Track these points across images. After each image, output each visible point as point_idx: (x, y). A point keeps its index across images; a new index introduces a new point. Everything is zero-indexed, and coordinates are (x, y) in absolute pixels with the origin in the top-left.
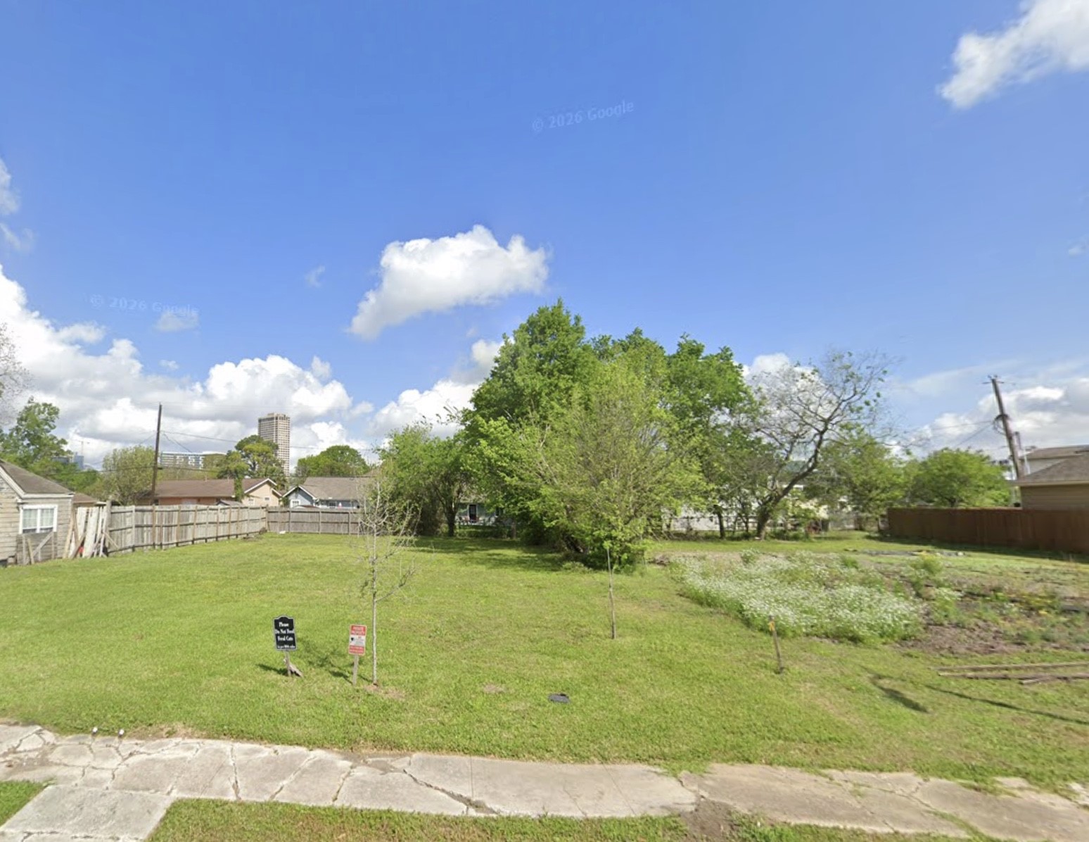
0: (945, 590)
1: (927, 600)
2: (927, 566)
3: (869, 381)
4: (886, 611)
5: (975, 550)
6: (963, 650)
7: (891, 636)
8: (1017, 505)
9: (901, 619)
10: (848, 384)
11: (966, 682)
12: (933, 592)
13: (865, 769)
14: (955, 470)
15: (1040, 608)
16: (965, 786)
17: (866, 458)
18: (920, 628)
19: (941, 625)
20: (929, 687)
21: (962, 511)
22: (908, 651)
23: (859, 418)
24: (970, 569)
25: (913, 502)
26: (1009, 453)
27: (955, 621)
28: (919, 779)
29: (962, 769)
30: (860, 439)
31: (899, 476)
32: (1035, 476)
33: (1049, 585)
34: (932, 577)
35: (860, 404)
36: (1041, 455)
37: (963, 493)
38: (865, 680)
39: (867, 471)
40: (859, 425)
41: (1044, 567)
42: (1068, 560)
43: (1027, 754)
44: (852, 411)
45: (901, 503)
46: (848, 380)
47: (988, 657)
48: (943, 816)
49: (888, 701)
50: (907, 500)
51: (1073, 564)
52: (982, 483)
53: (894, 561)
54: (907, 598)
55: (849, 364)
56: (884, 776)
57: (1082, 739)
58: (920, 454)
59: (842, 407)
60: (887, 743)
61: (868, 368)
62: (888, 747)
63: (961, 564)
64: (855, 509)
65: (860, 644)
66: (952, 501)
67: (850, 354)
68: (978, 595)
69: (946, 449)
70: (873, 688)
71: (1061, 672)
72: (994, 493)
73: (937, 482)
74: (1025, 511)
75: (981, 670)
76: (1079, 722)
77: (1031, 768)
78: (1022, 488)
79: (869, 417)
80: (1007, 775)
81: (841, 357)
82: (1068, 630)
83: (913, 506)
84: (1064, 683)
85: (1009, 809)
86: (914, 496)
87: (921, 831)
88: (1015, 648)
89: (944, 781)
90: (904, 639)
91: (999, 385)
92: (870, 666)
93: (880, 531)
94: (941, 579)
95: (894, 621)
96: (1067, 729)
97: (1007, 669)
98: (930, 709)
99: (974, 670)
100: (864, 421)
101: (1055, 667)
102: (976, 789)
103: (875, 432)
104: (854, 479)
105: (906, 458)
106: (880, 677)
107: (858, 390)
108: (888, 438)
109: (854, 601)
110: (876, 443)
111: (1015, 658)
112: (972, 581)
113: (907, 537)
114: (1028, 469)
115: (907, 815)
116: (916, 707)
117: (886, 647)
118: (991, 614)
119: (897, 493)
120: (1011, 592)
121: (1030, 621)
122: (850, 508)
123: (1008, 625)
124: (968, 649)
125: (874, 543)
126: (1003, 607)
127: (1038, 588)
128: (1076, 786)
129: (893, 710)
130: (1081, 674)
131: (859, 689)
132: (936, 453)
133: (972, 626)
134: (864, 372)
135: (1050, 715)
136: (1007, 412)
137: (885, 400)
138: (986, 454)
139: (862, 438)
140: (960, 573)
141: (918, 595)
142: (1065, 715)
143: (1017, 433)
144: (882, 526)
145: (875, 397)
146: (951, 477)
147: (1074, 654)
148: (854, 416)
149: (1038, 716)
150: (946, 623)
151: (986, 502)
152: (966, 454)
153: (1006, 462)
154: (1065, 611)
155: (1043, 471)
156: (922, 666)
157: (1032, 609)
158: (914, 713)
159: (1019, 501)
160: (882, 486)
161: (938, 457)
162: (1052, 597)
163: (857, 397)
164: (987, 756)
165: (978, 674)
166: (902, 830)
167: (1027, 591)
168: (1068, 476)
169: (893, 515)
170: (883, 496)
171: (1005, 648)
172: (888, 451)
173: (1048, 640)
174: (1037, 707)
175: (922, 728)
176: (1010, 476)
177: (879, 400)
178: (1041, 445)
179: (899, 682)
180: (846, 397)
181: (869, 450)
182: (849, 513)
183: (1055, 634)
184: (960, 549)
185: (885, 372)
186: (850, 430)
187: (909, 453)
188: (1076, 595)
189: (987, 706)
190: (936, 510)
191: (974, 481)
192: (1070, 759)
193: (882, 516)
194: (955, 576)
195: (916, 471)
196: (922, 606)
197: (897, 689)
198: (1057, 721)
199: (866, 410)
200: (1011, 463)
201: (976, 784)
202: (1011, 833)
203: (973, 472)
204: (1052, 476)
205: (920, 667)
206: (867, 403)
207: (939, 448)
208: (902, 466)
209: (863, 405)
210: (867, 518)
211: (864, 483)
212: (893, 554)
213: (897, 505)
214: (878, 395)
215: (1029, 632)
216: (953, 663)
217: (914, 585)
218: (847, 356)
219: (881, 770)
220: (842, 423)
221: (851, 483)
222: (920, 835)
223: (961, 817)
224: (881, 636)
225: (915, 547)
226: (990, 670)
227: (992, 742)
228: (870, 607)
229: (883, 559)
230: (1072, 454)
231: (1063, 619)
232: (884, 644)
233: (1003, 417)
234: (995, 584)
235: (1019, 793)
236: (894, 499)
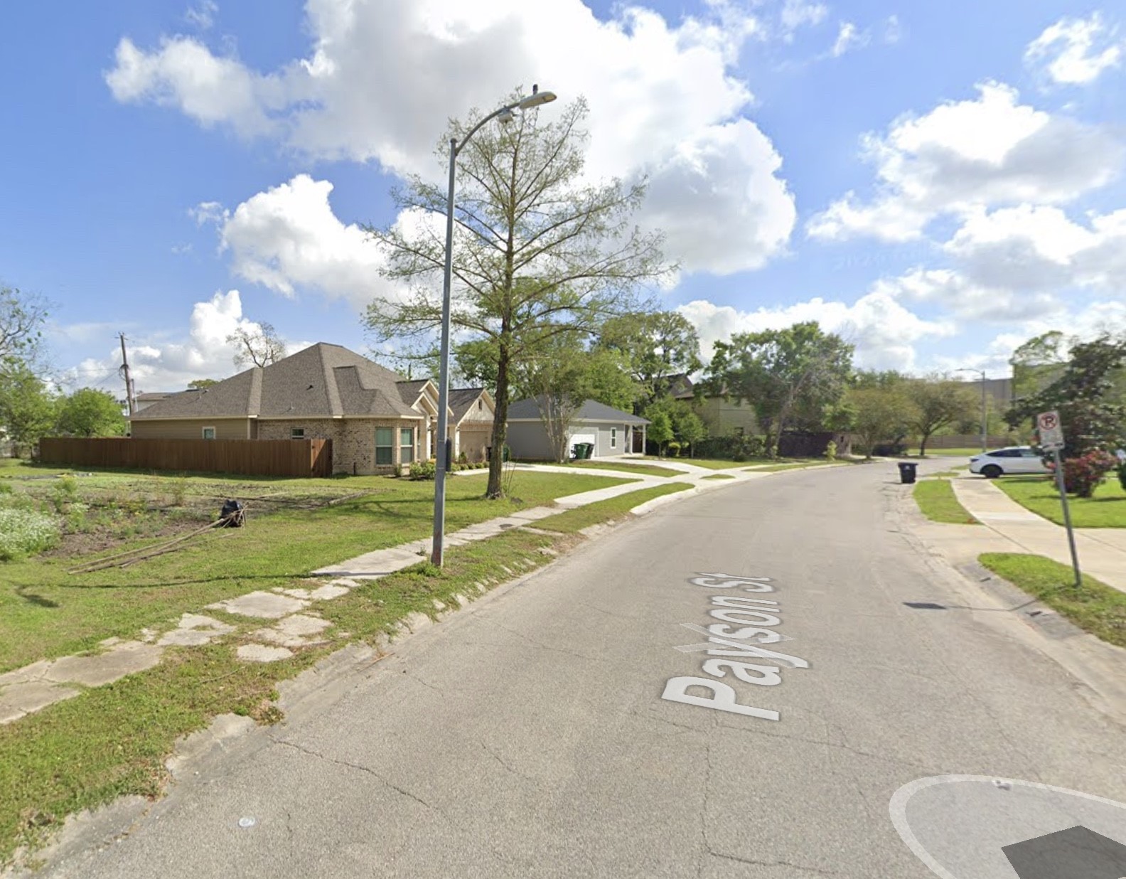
0: (78, 505)
1: (65, 514)
2: (67, 487)
3: (32, 320)
4: (33, 529)
5: (100, 471)
6: (86, 551)
7: (35, 549)
8: (128, 435)
9: (44, 534)
10: (14, 320)
11: (86, 575)
12: (69, 507)
13: (8, 670)
14: (92, 406)
15: (136, 510)
16: (80, 656)
17: (25, 391)
18: (58, 538)
19: (73, 533)
20: (61, 586)
21: (94, 439)
22: (48, 559)
23: (22, 353)
24: (96, 486)
25: (60, 432)
26: (127, 395)
27: (83, 529)
28: (49, 663)
29: (79, 644)
30: (21, 373)
31: (51, 409)
32: (140, 413)
33: (142, 493)
34: (69, 495)
35: (23, 340)
36: (145, 398)
37: (96, 425)
38: (11, 593)
39: (25, 403)
40: (21, 360)
41: (140, 480)
42: (153, 474)
43: (120, 618)
44: (16, 346)
45: (51, 433)
46: (14, 316)
47: (102, 552)
48: (64, 685)
49: (29, 605)
50: (56, 431)
51: (156, 477)
52: (108, 418)
53: (42, 484)
54: (49, 515)
55: (16, 300)
56: (22, 670)
57: (150, 597)
58: (68, 391)
59: (7, 340)
60: (26, 642)
61: (32, 307)
62: (27, 645)
63: (90, 482)
64: (12, 438)
65: (10, 561)
66: (88, 432)
67: (18, 291)
68: (100, 506)
69: (87, 388)
70: (18, 598)
71: (144, 554)
72: (116, 425)
73: (79, 416)
74: (133, 440)
75: (97, 563)
76: (150, 586)
77: (122, 627)
78: (132, 422)
79: (30, 354)
80: (107, 638)
81: (9, 292)
82: (149, 524)
83: (60, 435)
84: (144, 561)
85: (107, 662)
86: (61, 427)
87: (47, 704)
88: (119, 542)
89: (67, 657)
90: (45, 550)
91: (125, 341)
92: (17, 579)
93: (32, 458)
94: (76, 496)
95: (38, 536)
96: (143, 593)
97: (113, 559)
98: (61, 604)
99: (93, 564)
100: (26, 357)
101: (140, 551)
102: (87, 655)
103: (34, 368)
104: (13, 410)
105: (57, 394)
106: (24, 587)
107: (23, 327)
108: (44, 375)
109: (6, 523)
110: (34, 378)
111: (118, 549)
112: (97, 495)
113: (53, 463)
114: (137, 408)
115: (38, 695)
116: (50, 605)
117: (31, 559)
118: (107, 520)
119: (48, 424)
120: (120, 501)
121: (129, 521)
122: (8, 438)
123: (116, 526)
124: (90, 549)
125: (27, 468)
126: (114, 513)
127: (135, 497)
128: (145, 631)
129: (33, 612)
130: (153, 553)
131: (6, 602)
132: (79, 391)
133: (94, 531)
134: (28, 310)
135: (135, 586)
136: (128, 363)
137: (44, 340)
138: (112, 394)
139: (23, 373)
140: (89, 490)
141: (59, 511)
142: (143, 584)
143: (133, 380)
144: (34, 453)
145: (36, 336)
146: (88, 412)
147: (150, 540)
148: (18, 351)
149: (129, 589)
150: (76, 531)
151: (110, 432)
152: (100, 394)
153: (125, 401)
154: (149, 511)
155: (145, 410)
156: (57, 570)
157: (131, 512)
158: (49, 610)
159: (130, 432)
160: (36, 418)
161: (81, 394)
162: (143, 502)
163: (21, 333)
164: (96, 628)
165: (96, 567)
166: (32, 710)
167: (129, 499)
168: (158, 414)
169: (45, 444)
170: (37, 426)
171: (113, 544)
172: (43, 386)
173: (138, 533)
174: (129, 582)
175: (54, 620)
176: (126, 412)
177: (39, 339)
178: (146, 391)
179: (40, 587)
180: (11, 332)
181: (28, 384)
182: (7, 442)
183: (143, 527)
184: (90, 471)
185: (46, 314)
186: (13, 363)
187: (60, 390)
188: (156, 499)
189: (99, 590)
190: (76, 439)
191: (104, 416)
192: (143, 613)
193: (35, 445)
194: (85, 493)
195: (64, 406)
196: (61, 520)
197: (37, 593)
198: (138, 589)
199: (28, 346)
200: (127, 403)
201: (87, 652)
202: (107, 679)
203: (103, 408)
204: (149, 414)
205: (56, 572)
206: (29, 341)
207: (82, 387)
208: (53, 401)
209: (26, 342)
210: (23, 447)
211: (22, 415)
212: (42, 477)
213: (48, 435)
214: (39, 335)
215: (128, 529)
216: (78, 563)
217: (56, 503)
218: (14, 292)
219: (20, 667)
220: (7, 356)
221: (11, 414)
222: (46, 708)
223: (76, 680)
224: (28, 551)
225: (59, 471)
226: (103, 562)
227: (100, 617)
228: (20, 526)
229: (33, 483)
230: (161, 398)
231: (147, 516)
232: (29, 557)
233: (125, 366)
234: (111, 495)
235: (112, 648)
236: (46, 429)
